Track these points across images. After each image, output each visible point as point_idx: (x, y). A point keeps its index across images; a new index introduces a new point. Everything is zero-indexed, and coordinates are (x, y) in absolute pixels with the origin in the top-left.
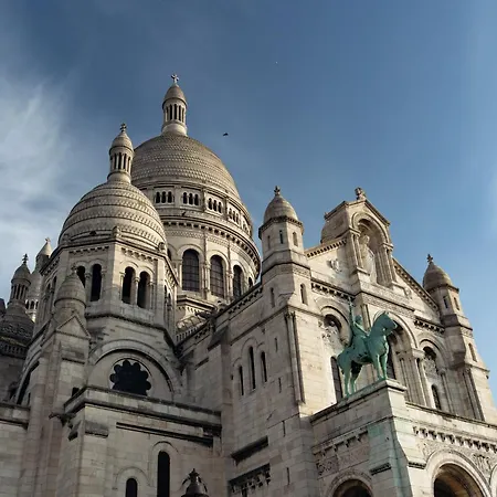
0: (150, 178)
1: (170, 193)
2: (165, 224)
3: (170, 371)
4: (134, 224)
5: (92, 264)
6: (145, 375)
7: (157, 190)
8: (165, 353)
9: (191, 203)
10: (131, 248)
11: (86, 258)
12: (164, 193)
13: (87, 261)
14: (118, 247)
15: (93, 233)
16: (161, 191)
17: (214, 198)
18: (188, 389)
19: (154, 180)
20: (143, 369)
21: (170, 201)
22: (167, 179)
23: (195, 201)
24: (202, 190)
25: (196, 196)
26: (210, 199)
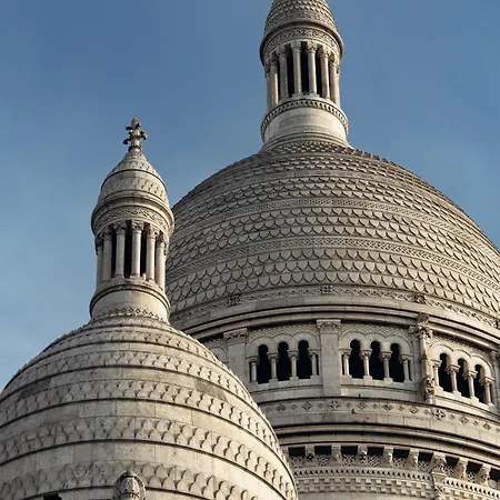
0: (233, 298)
1: (303, 345)
2: (295, 453)
4: (185, 460)
9: (378, 374)
12: (283, 346)
16: (271, 340)
17: (456, 353)
19: (247, 305)
21: (305, 371)
22: (292, 297)
23: (391, 365)
24: (412, 325)
25: (395, 347)
26: (444, 356)
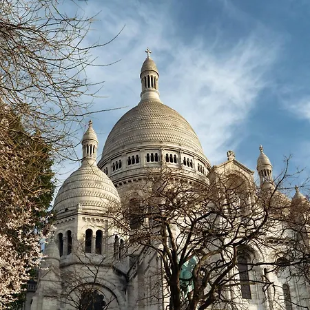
0: (123, 147)
1: (137, 156)
3: (117, 292)
5: (66, 230)
6: (102, 297)
7: (129, 155)
8: (114, 281)
9: (152, 160)
10: (89, 216)
11: (63, 227)
12: (133, 157)
13: (63, 229)
14: (80, 217)
15: (67, 210)
16: (130, 155)
17: (169, 153)
18: (128, 303)
19: (126, 148)
20: (100, 293)
21: (137, 162)
23: (155, 158)
24: (159, 149)
25: (156, 154)
26: (167, 154)
